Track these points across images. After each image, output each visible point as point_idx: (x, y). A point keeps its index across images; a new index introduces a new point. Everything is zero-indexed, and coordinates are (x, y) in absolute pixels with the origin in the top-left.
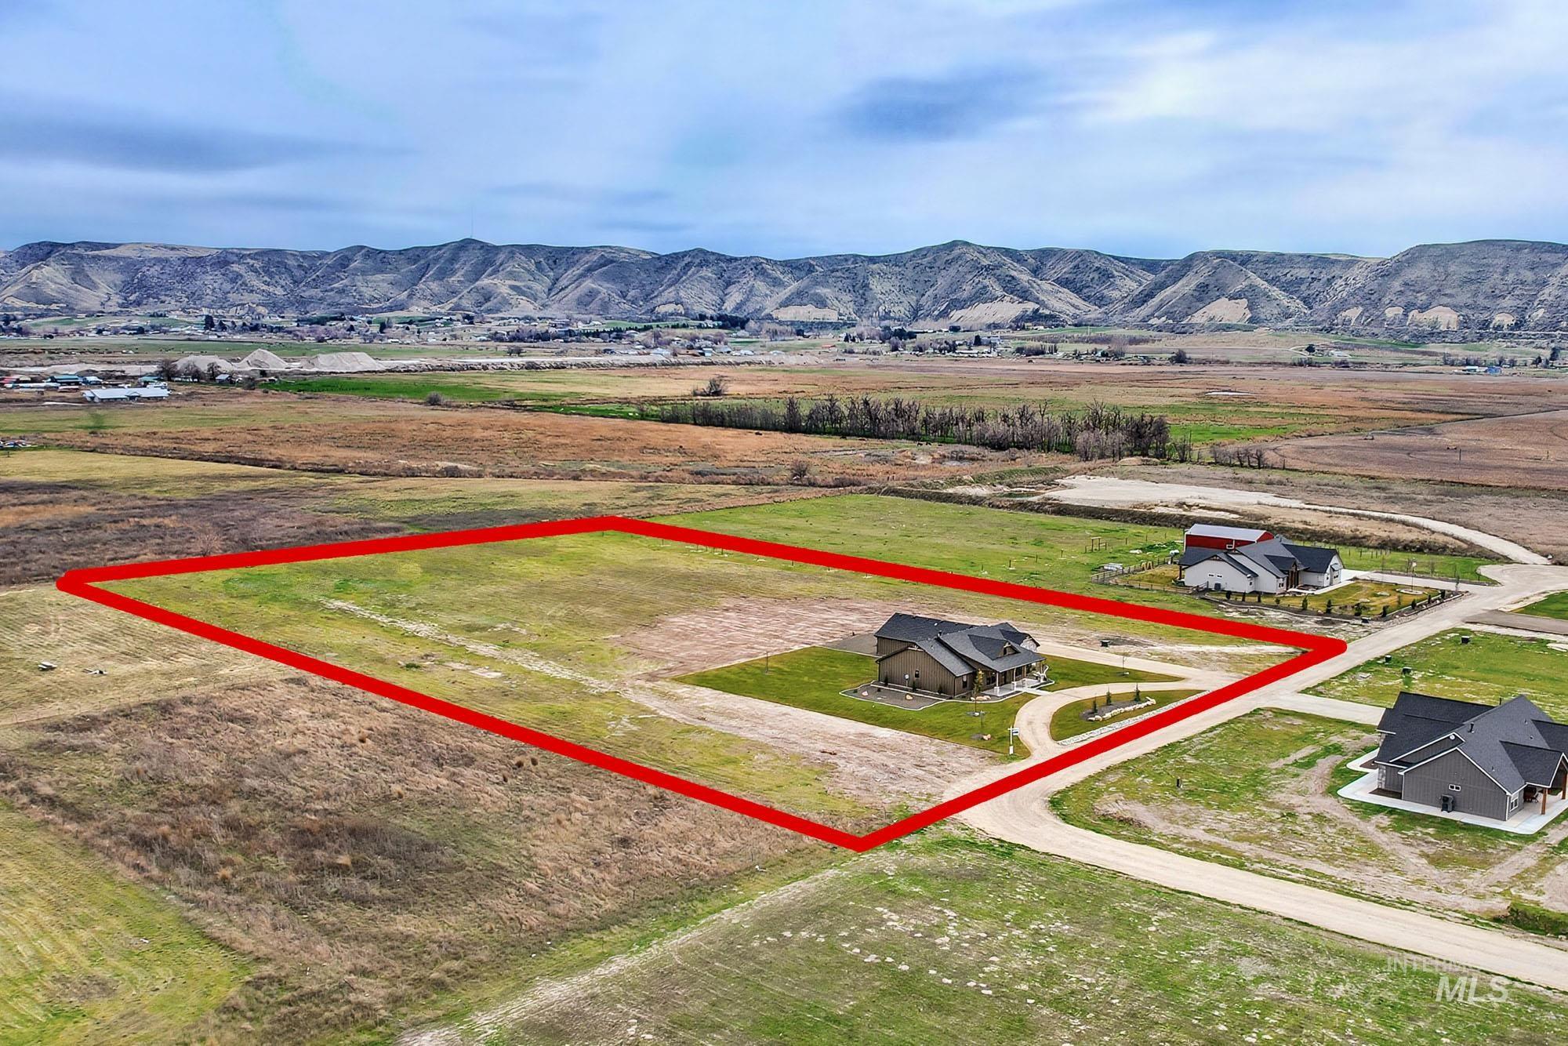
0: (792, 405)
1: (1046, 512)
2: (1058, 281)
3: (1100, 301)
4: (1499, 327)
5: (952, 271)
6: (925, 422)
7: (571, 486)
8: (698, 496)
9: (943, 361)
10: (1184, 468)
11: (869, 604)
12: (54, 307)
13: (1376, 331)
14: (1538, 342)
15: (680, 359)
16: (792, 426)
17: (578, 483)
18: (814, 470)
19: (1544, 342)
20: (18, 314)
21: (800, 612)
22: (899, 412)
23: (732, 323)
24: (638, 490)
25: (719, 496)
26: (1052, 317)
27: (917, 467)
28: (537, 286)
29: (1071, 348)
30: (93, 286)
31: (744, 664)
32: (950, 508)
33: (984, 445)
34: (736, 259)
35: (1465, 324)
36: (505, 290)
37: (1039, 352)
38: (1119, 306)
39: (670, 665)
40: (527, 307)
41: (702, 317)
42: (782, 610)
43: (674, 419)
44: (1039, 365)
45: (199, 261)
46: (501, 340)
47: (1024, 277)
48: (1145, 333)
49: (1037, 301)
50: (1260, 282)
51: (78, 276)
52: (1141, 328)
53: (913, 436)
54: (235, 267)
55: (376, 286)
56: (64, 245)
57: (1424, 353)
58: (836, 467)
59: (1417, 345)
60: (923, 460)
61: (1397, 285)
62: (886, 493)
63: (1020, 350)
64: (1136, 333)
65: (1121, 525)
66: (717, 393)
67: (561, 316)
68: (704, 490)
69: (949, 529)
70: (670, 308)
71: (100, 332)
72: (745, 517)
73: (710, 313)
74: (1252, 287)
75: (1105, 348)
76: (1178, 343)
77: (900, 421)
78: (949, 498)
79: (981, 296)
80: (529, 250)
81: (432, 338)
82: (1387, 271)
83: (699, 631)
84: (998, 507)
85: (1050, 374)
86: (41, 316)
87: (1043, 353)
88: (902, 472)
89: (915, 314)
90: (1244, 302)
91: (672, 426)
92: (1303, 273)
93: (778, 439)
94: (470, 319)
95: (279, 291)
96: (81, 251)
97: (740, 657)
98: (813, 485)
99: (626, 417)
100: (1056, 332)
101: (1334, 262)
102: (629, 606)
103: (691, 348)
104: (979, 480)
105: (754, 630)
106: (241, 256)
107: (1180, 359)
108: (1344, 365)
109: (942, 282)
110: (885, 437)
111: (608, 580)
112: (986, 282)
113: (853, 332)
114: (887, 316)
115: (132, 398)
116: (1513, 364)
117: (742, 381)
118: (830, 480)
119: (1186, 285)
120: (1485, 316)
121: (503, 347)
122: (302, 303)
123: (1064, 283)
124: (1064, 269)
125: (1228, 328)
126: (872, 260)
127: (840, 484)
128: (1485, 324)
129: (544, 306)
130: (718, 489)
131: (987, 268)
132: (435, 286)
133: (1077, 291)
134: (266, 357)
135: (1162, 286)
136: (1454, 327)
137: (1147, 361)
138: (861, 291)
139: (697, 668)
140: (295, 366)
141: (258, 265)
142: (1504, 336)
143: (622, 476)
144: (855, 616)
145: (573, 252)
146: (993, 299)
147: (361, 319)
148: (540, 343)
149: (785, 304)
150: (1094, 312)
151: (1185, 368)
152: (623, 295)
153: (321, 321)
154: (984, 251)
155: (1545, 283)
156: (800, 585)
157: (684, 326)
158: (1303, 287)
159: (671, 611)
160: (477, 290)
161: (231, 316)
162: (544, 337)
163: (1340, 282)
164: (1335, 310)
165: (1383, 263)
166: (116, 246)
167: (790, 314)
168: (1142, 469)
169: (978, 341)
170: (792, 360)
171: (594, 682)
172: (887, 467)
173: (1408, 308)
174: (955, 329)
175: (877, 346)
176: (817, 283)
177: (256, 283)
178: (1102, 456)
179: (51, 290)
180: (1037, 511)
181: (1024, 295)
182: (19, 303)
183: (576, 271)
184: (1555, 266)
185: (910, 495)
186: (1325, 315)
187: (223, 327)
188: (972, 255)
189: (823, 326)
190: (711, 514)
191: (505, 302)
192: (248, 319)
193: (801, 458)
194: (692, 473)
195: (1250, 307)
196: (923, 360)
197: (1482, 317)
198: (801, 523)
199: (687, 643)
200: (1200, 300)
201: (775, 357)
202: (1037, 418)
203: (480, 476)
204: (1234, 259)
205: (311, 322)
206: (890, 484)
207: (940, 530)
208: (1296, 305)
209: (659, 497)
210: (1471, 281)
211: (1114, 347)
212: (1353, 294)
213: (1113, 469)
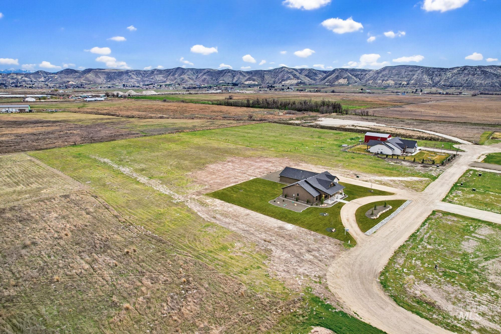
0: (248, 101)
1: (318, 128)
2: (305, 75)
3: (315, 80)
4: (403, 85)
5: (282, 73)
6: (281, 105)
7: (191, 121)
8: (224, 123)
9: (281, 92)
10: (348, 116)
11: (274, 159)
12: (91, 82)
13: (376, 85)
14: (412, 88)
15: (223, 92)
16: (248, 106)
17: (193, 120)
18: (254, 116)
19: (414, 88)
20: (84, 84)
21: (252, 163)
22: (274, 102)
23: (235, 85)
24: (208, 122)
25: (229, 123)
26: (304, 83)
27: (280, 116)
28: (194, 77)
29: (309, 89)
30: (100, 78)
31: (233, 187)
32: (292, 127)
33: (296, 110)
34: (236, 71)
35: (396, 84)
36: (186, 78)
37: (302, 90)
38: (318, 81)
39: (207, 187)
40: (192, 82)
41: (229, 84)
42: (246, 162)
43: (220, 104)
44: (302, 93)
45: (122, 72)
46: (185, 89)
47: (298, 74)
48: (325, 86)
49: (301, 80)
50: (350, 75)
51: (96, 75)
52: (324, 85)
53: (278, 108)
54: (130, 74)
55: (160, 78)
56: (94, 69)
57: (387, 90)
58: (260, 116)
59: (385, 89)
60: (281, 114)
61: (380, 75)
62: (274, 122)
63: (298, 90)
64: (323, 86)
65: (340, 132)
66: (230, 99)
67: (198, 84)
68: (225, 122)
69: (293, 133)
70: (222, 82)
71: (101, 88)
72: (236, 130)
73: (230, 83)
74: (348, 76)
75: (316, 89)
76: (332, 89)
77: (274, 104)
78: (291, 124)
79: (289, 78)
80: (192, 69)
81: (171, 88)
82: (378, 72)
83: (218, 171)
84: (304, 126)
85: (305, 95)
86: (89, 84)
87: (303, 90)
88: (276, 117)
89: (274, 82)
90: (346, 79)
91: (219, 106)
92: (359, 73)
93: (245, 109)
94: (179, 84)
95: (139, 79)
96: (97, 71)
97: (232, 183)
98: (254, 120)
99: (209, 104)
100: (305, 86)
101: (366, 70)
102: (197, 161)
103: (226, 90)
104: (297, 119)
105: (237, 170)
106: (131, 71)
107: (333, 92)
108: (369, 93)
109: (280, 76)
110: (271, 108)
111: (193, 150)
112: (290, 75)
113: (261, 86)
114: (268, 83)
115: (95, 100)
116: (407, 93)
117: (237, 96)
118: (258, 119)
119: (333, 76)
120: (400, 82)
121: (186, 90)
122: (143, 81)
123: (306, 76)
124: (306, 73)
125: (343, 85)
126: (265, 71)
127: (261, 120)
128: (400, 84)
129: (195, 81)
130: (229, 121)
131: (290, 72)
132: (172, 77)
133: (309, 77)
134: (132, 92)
135: (328, 76)
136: (393, 85)
137: (326, 92)
138: (263, 77)
139: (216, 189)
140: (138, 94)
141: (134, 73)
142: (404, 87)
143: (205, 118)
144: (271, 164)
145: (201, 70)
146: (291, 79)
147: (156, 84)
148: (194, 89)
149: (247, 80)
150: (313, 82)
151: (335, 94)
152: (212, 79)
153: (148, 85)
154: (289, 69)
155: (414, 75)
156: (252, 152)
157: (225, 86)
158: (359, 76)
159: (211, 162)
160: (181, 78)
161: (129, 84)
162: (195, 88)
163: (367, 75)
164: (367, 81)
165: (378, 70)
166: (104, 69)
167: (247, 83)
168: (337, 116)
169: (288, 88)
170: (248, 92)
171: (177, 196)
172: (273, 116)
173: (383, 80)
174: (283, 86)
175: (266, 89)
176: (253, 76)
177: (134, 77)
178: (326, 113)
179: (91, 79)
180: (315, 127)
181: (298, 78)
182: (84, 82)
183: (202, 74)
184: (416, 71)
185: (280, 123)
186: (365, 82)
187: (127, 87)
188: (286, 70)
189: (254, 85)
190: (227, 128)
191: (187, 81)
192: (133, 85)
193: (251, 113)
194: (223, 117)
195: (348, 80)
196: (276, 93)
197: (400, 83)
198: (251, 131)
199: (214, 176)
200: (337, 79)
201: (244, 91)
202: (309, 103)
203: (168, 118)
204: (344, 70)
205: (145, 85)
206: (275, 120)
207: (290, 133)
208: (358, 80)
209: (213, 124)
210: (397, 74)
211: (319, 89)
212: (370, 78)
213: (330, 116)
